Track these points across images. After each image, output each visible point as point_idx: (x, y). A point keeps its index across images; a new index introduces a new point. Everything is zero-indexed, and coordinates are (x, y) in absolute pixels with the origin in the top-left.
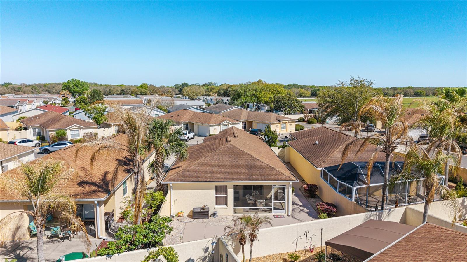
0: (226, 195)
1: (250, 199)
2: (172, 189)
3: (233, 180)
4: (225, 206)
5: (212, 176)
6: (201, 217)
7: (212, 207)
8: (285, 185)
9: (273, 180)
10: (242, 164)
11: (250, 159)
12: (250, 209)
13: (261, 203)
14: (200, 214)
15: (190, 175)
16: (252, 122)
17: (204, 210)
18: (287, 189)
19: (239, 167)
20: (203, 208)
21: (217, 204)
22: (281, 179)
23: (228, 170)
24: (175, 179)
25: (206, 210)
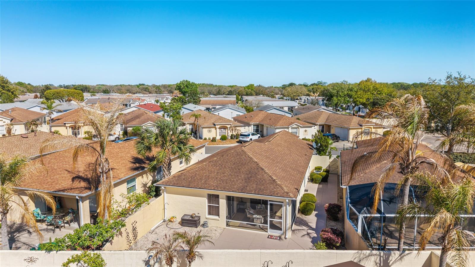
0: (218, 205)
1: (250, 213)
2: (165, 193)
3: (224, 189)
4: (217, 217)
6: (190, 226)
7: (204, 215)
8: (283, 202)
9: (267, 195)
10: (243, 172)
12: (247, 224)
13: (258, 218)
14: (188, 222)
15: (184, 179)
16: (331, 125)
17: (193, 218)
18: (285, 207)
19: (238, 176)
21: (210, 213)
23: (225, 178)
24: (168, 182)
25: (196, 219)
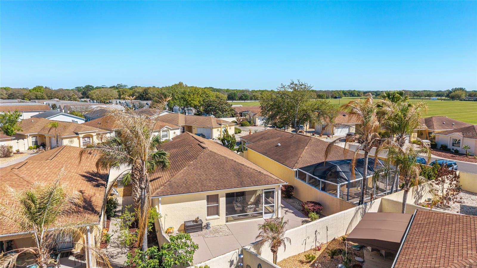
0: (217, 205)
1: (238, 206)
2: (160, 204)
3: (225, 187)
4: (217, 216)
5: (202, 185)
6: (193, 231)
7: (204, 218)
8: (274, 188)
9: (264, 184)
10: (228, 170)
11: (235, 165)
12: (239, 216)
13: (251, 208)
14: (196, 227)
15: (178, 186)
16: (192, 126)
17: (197, 222)
18: (276, 192)
19: (227, 174)
20: (196, 221)
21: (208, 215)
22: (271, 182)
23: (217, 178)
24: (163, 192)
25: (200, 222)
